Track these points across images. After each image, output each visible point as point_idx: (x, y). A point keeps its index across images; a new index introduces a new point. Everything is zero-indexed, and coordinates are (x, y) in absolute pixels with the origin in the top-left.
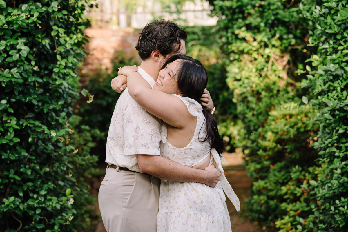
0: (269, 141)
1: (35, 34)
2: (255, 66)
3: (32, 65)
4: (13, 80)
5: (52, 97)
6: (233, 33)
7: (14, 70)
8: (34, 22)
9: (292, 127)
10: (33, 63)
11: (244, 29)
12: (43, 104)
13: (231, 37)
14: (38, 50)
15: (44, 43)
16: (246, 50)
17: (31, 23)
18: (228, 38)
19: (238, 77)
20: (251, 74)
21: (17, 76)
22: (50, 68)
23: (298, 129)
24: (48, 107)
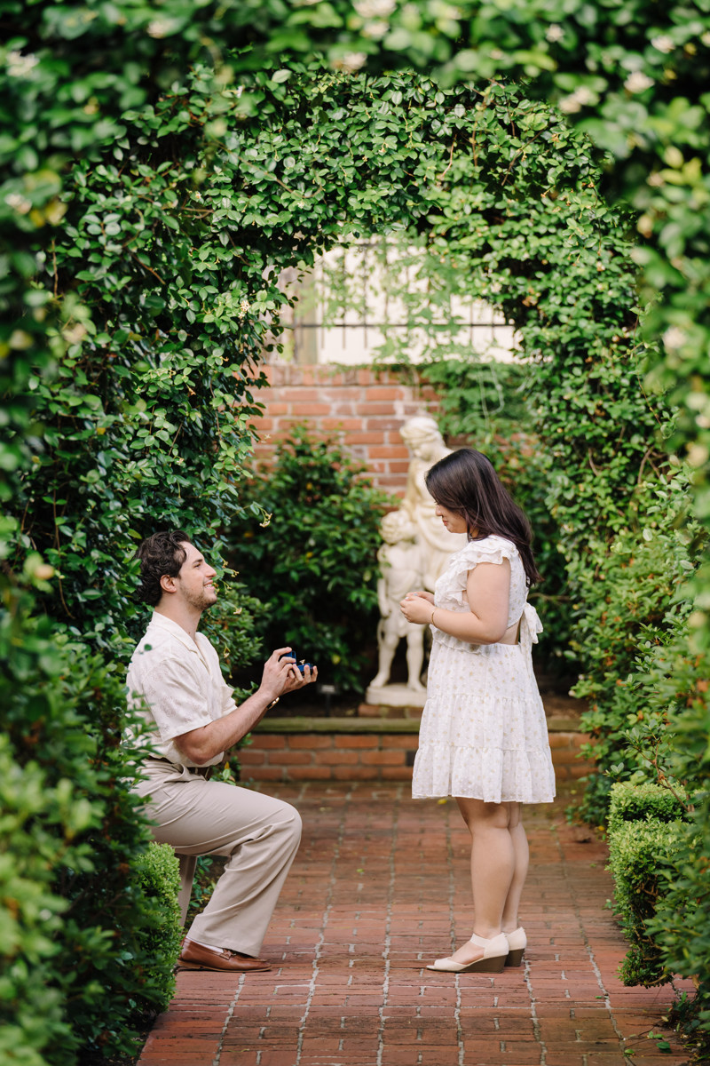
0: (612, 626)
1: (177, 401)
2: (605, 473)
3: (172, 456)
4: (144, 480)
5: (198, 513)
6: (561, 398)
7: (143, 464)
8: (184, 384)
9: (649, 595)
10: (175, 452)
11: (586, 388)
12: (184, 526)
13: (558, 406)
14: (182, 430)
15: (193, 419)
16: (588, 436)
17: (179, 386)
18: (551, 409)
19: (569, 496)
20: (596, 490)
21: (149, 473)
22: (196, 461)
23: (660, 600)
24: (192, 530)
